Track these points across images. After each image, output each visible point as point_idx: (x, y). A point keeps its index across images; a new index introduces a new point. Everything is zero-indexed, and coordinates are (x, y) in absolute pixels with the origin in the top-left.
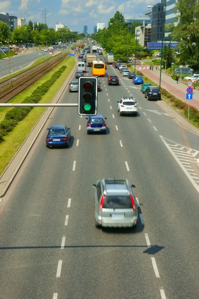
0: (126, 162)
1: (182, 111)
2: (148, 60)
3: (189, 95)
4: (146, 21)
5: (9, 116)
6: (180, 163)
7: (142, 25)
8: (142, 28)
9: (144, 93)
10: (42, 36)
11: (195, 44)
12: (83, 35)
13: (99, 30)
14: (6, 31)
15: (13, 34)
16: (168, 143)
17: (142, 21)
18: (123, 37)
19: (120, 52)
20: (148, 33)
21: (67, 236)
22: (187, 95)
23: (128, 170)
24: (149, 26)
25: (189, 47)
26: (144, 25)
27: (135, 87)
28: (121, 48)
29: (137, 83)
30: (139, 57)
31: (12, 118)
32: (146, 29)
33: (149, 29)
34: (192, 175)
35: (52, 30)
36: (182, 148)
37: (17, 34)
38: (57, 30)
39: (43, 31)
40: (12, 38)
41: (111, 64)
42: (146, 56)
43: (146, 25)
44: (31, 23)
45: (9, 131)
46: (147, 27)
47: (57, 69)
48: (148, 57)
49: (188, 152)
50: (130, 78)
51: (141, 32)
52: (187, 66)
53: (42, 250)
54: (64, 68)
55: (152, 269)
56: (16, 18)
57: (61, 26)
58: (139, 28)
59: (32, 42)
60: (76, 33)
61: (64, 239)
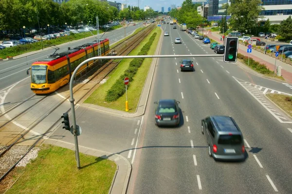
0: (215, 93)
1: (242, 60)
2: (208, 28)
3: (249, 50)
4: (205, 2)
5: (132, 65)
6: (252, 95)
7: (202, 5)
8: (202, 7)
9: (213, 49)
10: (137, 15)
11: (242, 16)
12: (161, 13)
13: (172, 9)
14: (116, 12)
15: (120, 14)
16: (240, 81)
17: (201, 3)
18: (192, 13)
19: (191, 23)
20: (206, 10)
21: (193, 140)
22: (248, 49)
23: (219, 98)
24: (207, 6)
25: (239, 19)
26: (203, 6)
27: (205, 45)
28: (192, 20)
29: (206, 43)
30: (203, 26)
31: (134, 66)
32: (205, 8)
33: (207, 8)
34: (263, 102)
35: (143, 10)
36: (250, 85)
37: (122, 14)
38: (145, 10)
39: (137, 11)
40: (119, 16)
41: (185, 31)
42: (207, 25)
43: (205, 5)
44: (129, 7)
45: (135, 74)
46: (205, 7)
47: (151, 35)
48: (208, 26)
49: (255, 87)
50: (200, 39)
51: (201, 9)
52: (237, 31)
53: (180, 148)
54: (155, 34)
55: (256, 161)
56: (121, 4)
57: (148, 8)
58: (200, 7)
59: (131, 18)
60: (157, 12)
61: (192, 142)
